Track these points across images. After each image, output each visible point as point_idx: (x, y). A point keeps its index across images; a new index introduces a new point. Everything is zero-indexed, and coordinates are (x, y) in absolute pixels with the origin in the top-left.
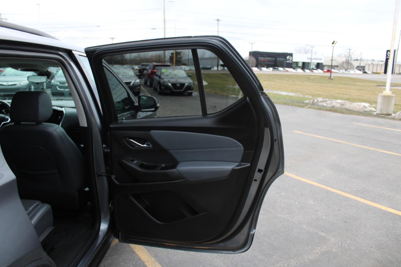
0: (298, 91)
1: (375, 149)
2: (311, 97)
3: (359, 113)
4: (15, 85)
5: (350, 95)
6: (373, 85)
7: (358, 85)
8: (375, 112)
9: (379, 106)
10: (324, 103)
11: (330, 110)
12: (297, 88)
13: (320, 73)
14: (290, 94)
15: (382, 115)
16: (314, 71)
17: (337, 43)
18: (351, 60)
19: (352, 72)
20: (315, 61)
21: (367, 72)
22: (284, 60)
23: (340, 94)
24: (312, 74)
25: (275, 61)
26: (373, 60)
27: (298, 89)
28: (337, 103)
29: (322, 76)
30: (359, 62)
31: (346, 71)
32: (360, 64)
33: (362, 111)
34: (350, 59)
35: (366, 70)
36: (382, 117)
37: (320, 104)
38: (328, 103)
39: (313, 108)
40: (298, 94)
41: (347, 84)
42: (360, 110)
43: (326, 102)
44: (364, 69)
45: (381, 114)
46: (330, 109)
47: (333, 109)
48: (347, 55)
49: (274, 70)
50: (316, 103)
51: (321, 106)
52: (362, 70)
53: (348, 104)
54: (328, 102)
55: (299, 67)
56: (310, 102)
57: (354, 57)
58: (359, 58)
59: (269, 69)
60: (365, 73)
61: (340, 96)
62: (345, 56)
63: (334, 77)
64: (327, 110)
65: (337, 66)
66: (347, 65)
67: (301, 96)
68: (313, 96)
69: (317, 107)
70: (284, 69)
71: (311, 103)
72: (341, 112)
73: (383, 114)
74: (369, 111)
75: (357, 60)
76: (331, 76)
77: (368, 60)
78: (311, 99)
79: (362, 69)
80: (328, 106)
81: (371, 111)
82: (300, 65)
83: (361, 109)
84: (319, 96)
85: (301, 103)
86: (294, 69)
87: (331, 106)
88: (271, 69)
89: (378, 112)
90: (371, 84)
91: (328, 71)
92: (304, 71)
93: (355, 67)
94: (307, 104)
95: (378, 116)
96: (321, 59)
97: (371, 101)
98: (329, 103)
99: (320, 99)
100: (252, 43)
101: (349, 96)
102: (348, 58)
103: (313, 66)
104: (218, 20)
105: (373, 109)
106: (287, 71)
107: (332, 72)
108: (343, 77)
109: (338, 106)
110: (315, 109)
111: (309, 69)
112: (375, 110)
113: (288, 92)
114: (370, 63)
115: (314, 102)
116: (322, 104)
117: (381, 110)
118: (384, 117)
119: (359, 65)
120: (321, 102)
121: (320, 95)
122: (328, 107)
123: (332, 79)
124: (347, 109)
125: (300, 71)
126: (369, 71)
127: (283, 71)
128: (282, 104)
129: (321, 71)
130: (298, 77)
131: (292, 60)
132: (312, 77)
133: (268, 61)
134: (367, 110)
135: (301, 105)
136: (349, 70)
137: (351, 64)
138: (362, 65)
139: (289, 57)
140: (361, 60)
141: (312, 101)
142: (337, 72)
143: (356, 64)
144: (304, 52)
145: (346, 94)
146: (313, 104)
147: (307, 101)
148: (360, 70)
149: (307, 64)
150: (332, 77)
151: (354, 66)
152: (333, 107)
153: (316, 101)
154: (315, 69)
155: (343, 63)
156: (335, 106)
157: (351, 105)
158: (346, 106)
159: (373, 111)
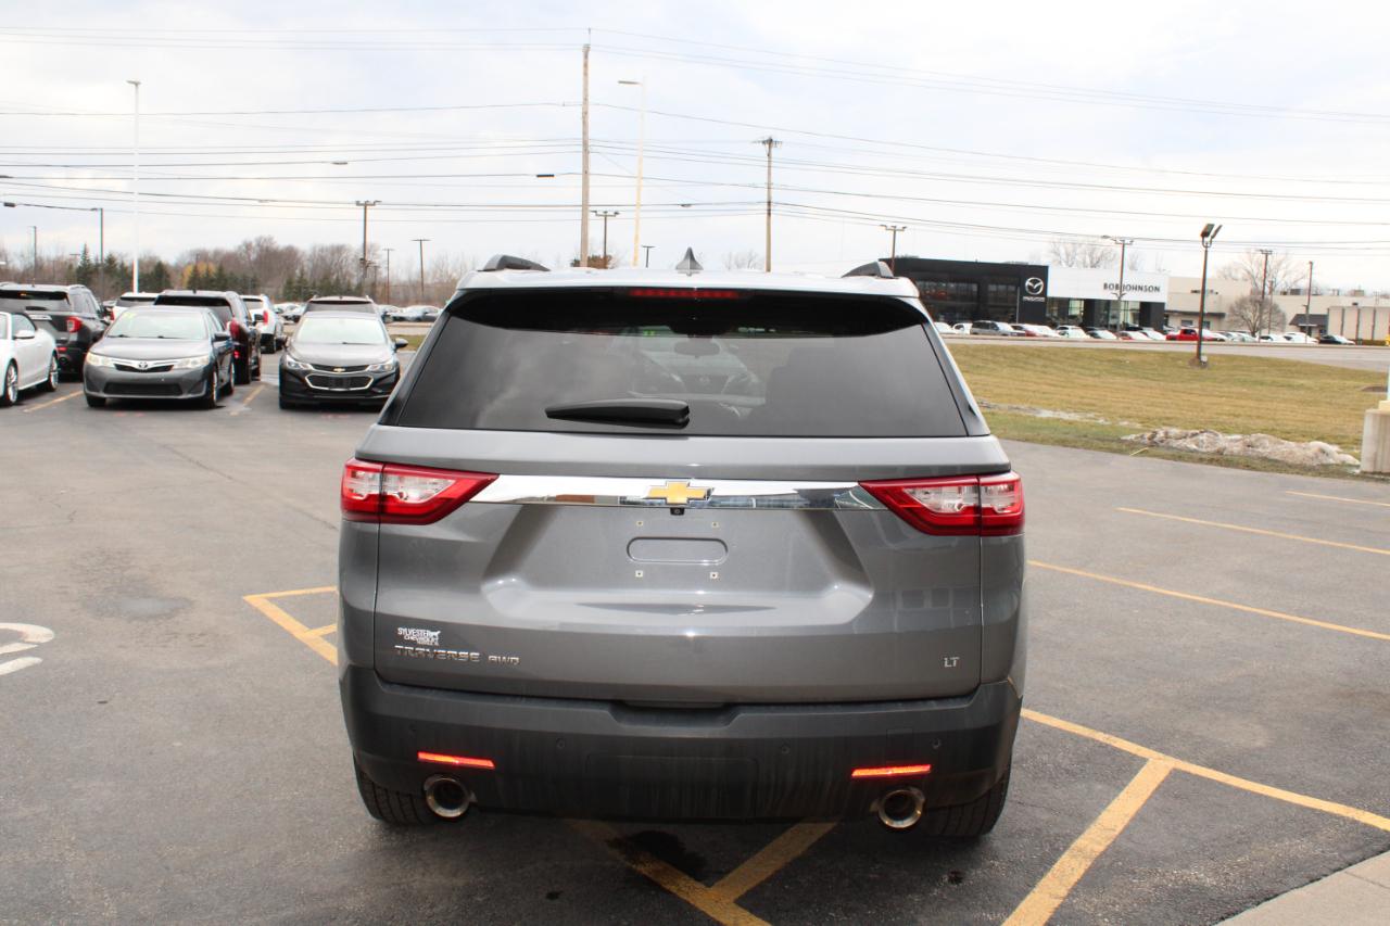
0: (1088, 405)
1: (1348, 546)
2: (1138, 426)
3: (1303, 469)
4: (167, 368)
5: (1274, 419)
6: (1358, 387)
7: (1301, 387)
8: (1358, 467)
9: (1367, 449)
10: (1188, 440)
11: (1210, 461)
12: (1082, 397)
13: (1155, 343)
14: (1065, 416)
15: (1377, 476)
16: (1131, 333)
17: (1221, 231)
18: (1272, 290)
19: (1277, 338)
20: (1134, 298)
21: (1338, 338)
22: (1015, 293)
23: (1238, 416)
24: (1123, 345)
25: (981, 296)
26: (1358, 293)
27: (1086, 401)
28: (1231, 443)
29: (1164, 355)
30: (1303, 299)
31: (1253, 334)
32: (1307, 307)
33: (1315, 463)
34: (1267, 290)
35: (1332, 331)
36: (1377, 480)
37: (1175, 444)
38: (1202, 441)
39: (1155, 456)
40: (1092, 415)
41: (1262, 384)
42: (1309, 463)
43: (1194, 438)
44: (1323, 328)
45: (1374, 473)
46: (1211, 457)
47: (1220, 459)
48: (1258, 272)
49: (977, 330)
50: (1162, 441)
51: (1181, 450)
52: (1315, 333)
53: (1267, 443)
54: (1203, 437)
55: (1073, 320)
56: (1142, 437)
57: (1282, 282)
58: (1303, 284)
59: (958, 328)
60: (1329, 341)
61: (1239, 420)
62: (1251, 276)
63: (1209, 355)
64: (1201, 460)
65: (1220, 316)
66: (1259, 309)
67: (1101, 421)
68: (1146, 421)
69: (1170, 452)
70: (1015, 328)
71: (1147, 441)
72: (1247, 467)
73: (1380, 473)
74: (1337, 465)
75: (1296, 292)
76: (1199, 354)
77: (1338, 292)
78: (1138, 431)
79: (1314, 324)
80: (1204, 450)
81: (1344, 464)
82: (1076, 309)
83: (1312, 459)
84: (1168, 421)
85: (1113, 441)
86: (1053, 326)
87: (1212, 449)
88: (968, 326)
89: (1366, 466)
90: (1350, 383)
91: (1187, 335)
92: (1093, 335)
93: (1290, 317)
94: (1132, 446)
95: (1364, 476)
96: (1157, 289)
97: (1343, 437)
98: (1206, 442)
99: (1174, 431)
100: (895, 230)
101: (1271, 422)
102: (1260, 284)
103: (1126, 317)
104: (770, 142)
105: (1350, 459)
106: (1029, 334)
107: (1204, 339)
108: (1244, 358)
109: (1237, 448)
110: (1163, 457)
111: (1113, 329)
112: (1357, 462)
113: (1055, 410)
114: (1347, 302)
115: (1155, 439)
116: (1181, 443)
117: (1375, 461)
118: (1383, 480)
119: (1302, 311)
120: (1177, 439)
121: (1168, 418)
122: (1203, 453)
123: (1204, 365)
124: (1265, 459)
125: (1076, 333)
126: (1342, 334)
127: (1012, 334)
128: (1053, 444)
129: (1161, 337)
130: (1076, 355)
131: (1044, 293)
132: (1128, 359)
133: (953, 297)
134: (1331, 461)
135: (1115, 446)
136: (1264, 333)
137: (1274, 309)
138: (1317, 308)
139: (1035, 282)
140: (1311, 292)
141: (1148, 435)
142: (1222, 340)
143: (1291, 307)
144: (1088, 260)
145: (1258, 417)
146: (1153, 444)
147: (1132, 437)
148: (1309, 331)
149: (1103, 306)
150: (1204, 359)
151: (1284, 316)
152: (1220, 452)
153: (1161, 434)
154: (1135, 329)
155: (1242, 303)
156: (1225, 449)
157: (1279, 447)
158: (1260, 450)
159: (1350, 466)
